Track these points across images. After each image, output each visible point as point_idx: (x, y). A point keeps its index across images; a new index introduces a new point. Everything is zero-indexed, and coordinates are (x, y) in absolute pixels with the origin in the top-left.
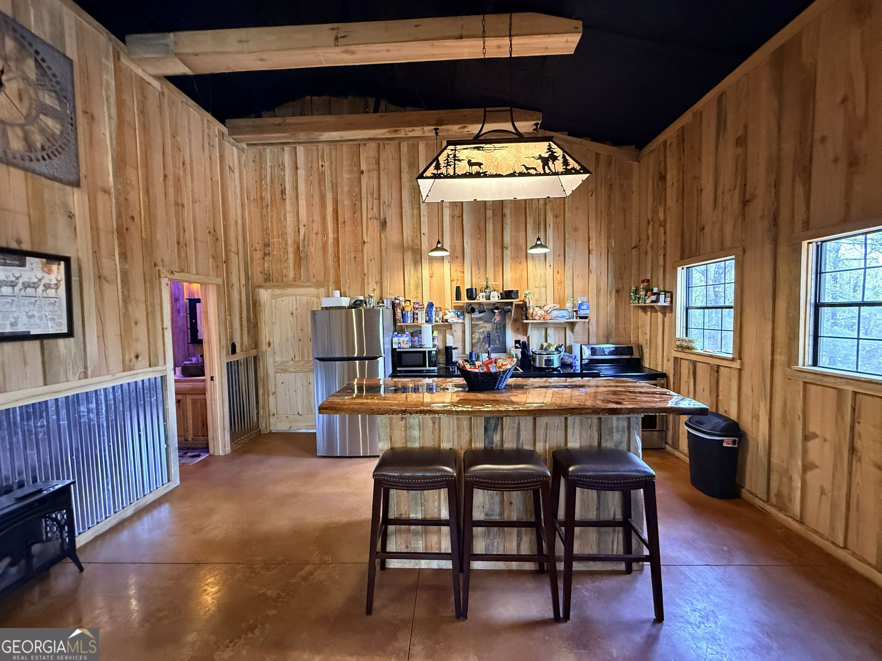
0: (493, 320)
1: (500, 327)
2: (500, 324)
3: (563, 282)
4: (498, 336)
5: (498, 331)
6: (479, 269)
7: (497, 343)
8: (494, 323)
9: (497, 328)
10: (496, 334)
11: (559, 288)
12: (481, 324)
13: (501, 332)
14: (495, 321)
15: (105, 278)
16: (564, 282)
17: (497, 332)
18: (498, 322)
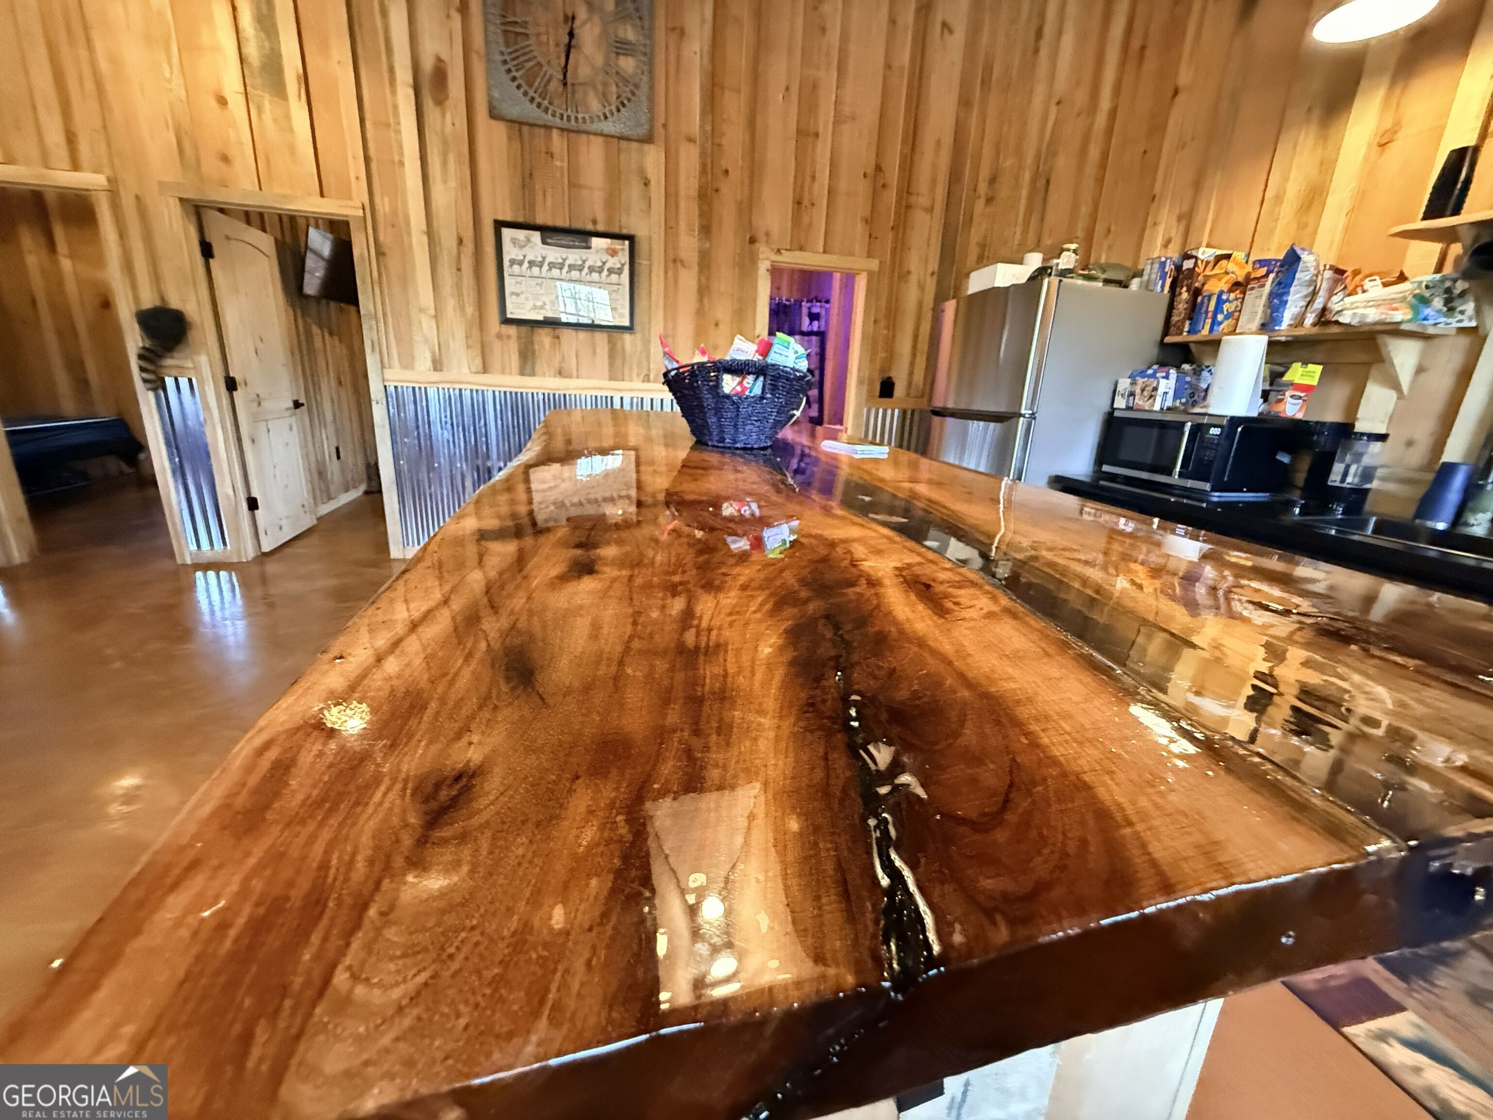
15: (682, 262)
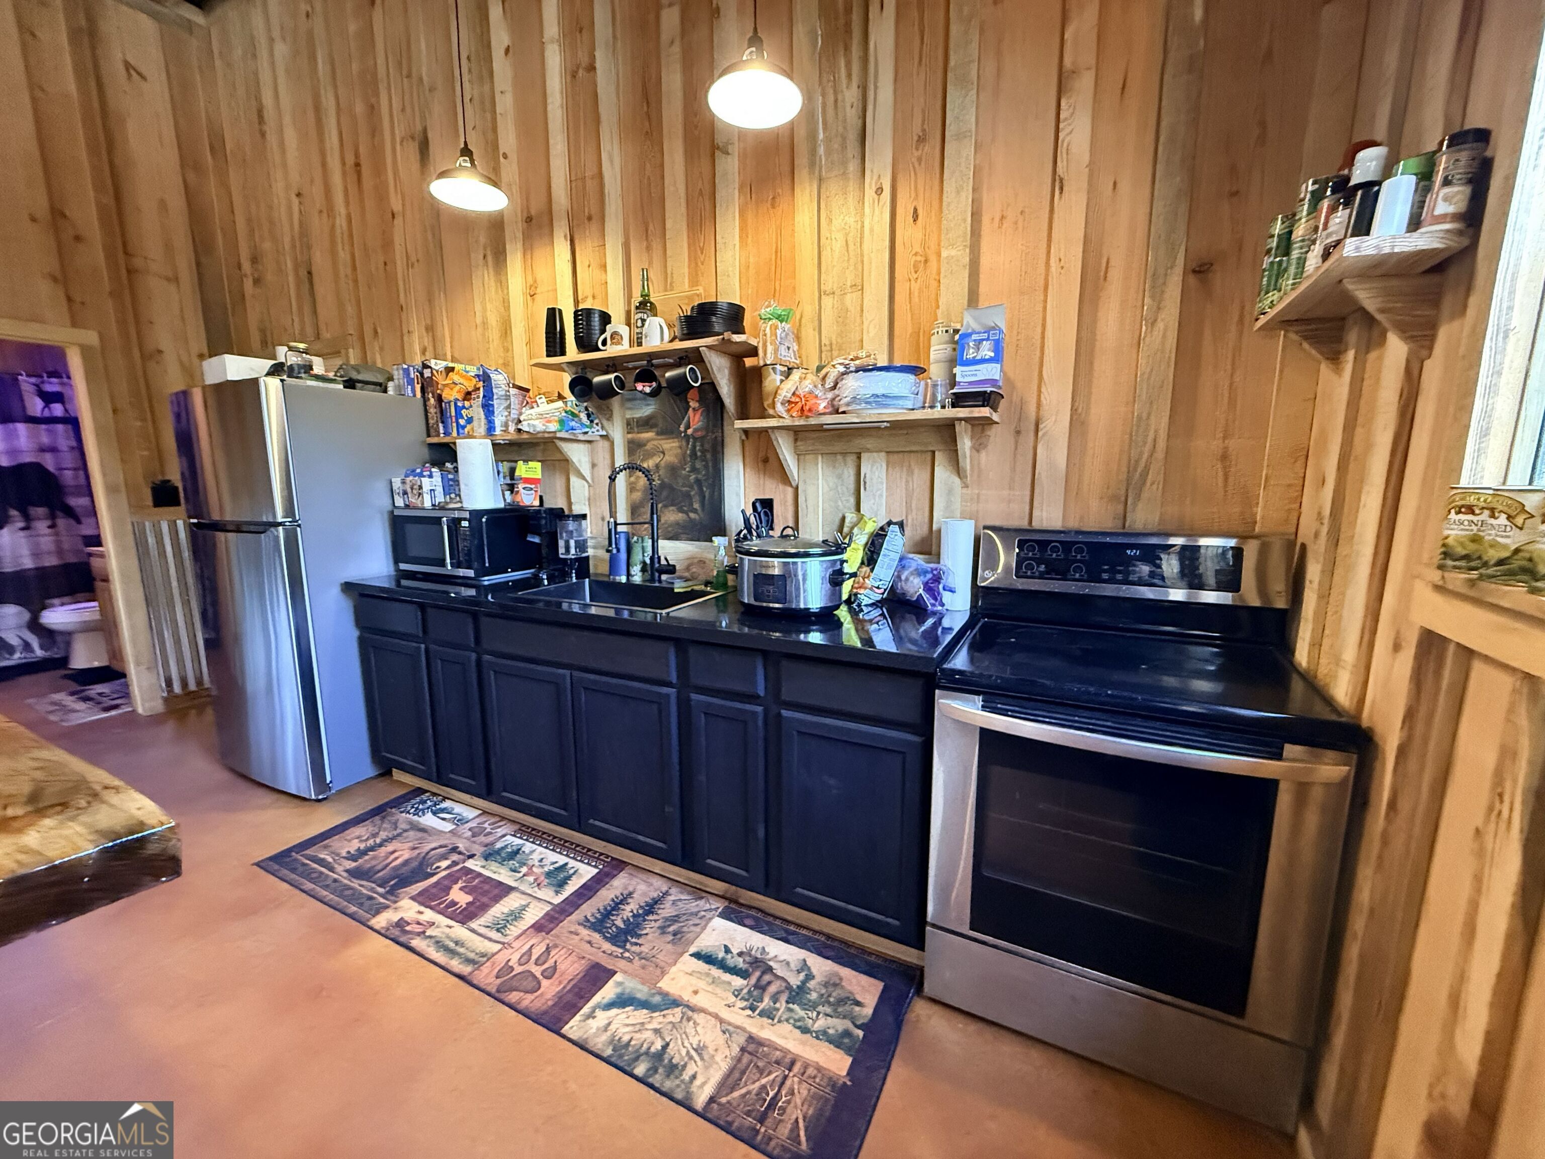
0: (682, 428)
1: (703, 451)
2: (702, 438)
3: (933, 258)
4: (698, 481)
5: (698, 465)
6: (648, 248)
7: (696, 506)
8: (687, 437)
9: (694, 455)
10: (693, 477)
11: (915, 286)
12: (649, 440)
13: (706, 467)
14: (690, 432)
16: (939, 255)
17: (694, 470)
18: (699, 434)
